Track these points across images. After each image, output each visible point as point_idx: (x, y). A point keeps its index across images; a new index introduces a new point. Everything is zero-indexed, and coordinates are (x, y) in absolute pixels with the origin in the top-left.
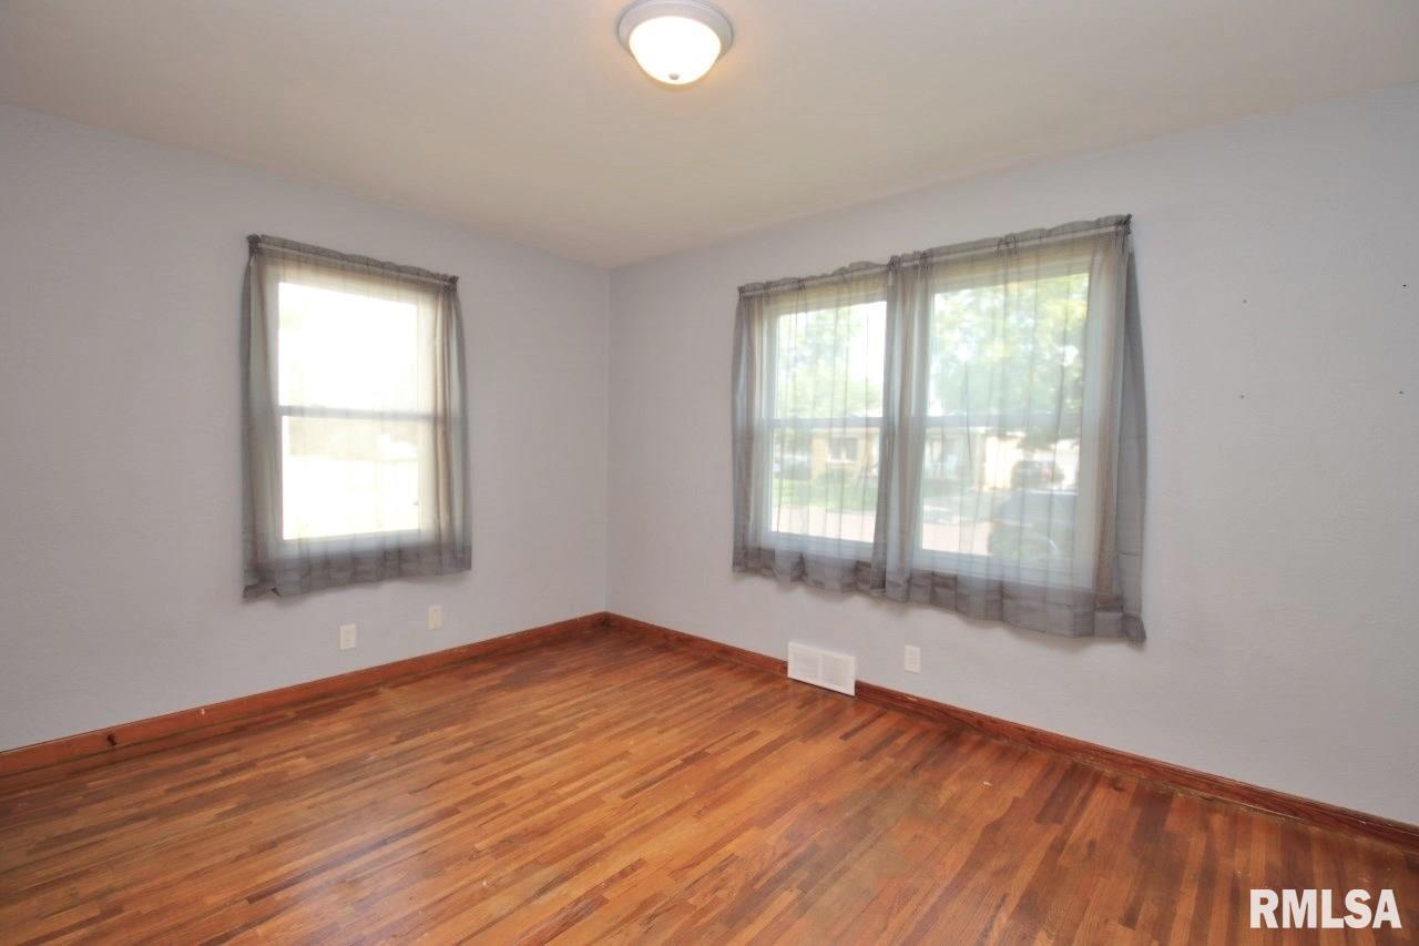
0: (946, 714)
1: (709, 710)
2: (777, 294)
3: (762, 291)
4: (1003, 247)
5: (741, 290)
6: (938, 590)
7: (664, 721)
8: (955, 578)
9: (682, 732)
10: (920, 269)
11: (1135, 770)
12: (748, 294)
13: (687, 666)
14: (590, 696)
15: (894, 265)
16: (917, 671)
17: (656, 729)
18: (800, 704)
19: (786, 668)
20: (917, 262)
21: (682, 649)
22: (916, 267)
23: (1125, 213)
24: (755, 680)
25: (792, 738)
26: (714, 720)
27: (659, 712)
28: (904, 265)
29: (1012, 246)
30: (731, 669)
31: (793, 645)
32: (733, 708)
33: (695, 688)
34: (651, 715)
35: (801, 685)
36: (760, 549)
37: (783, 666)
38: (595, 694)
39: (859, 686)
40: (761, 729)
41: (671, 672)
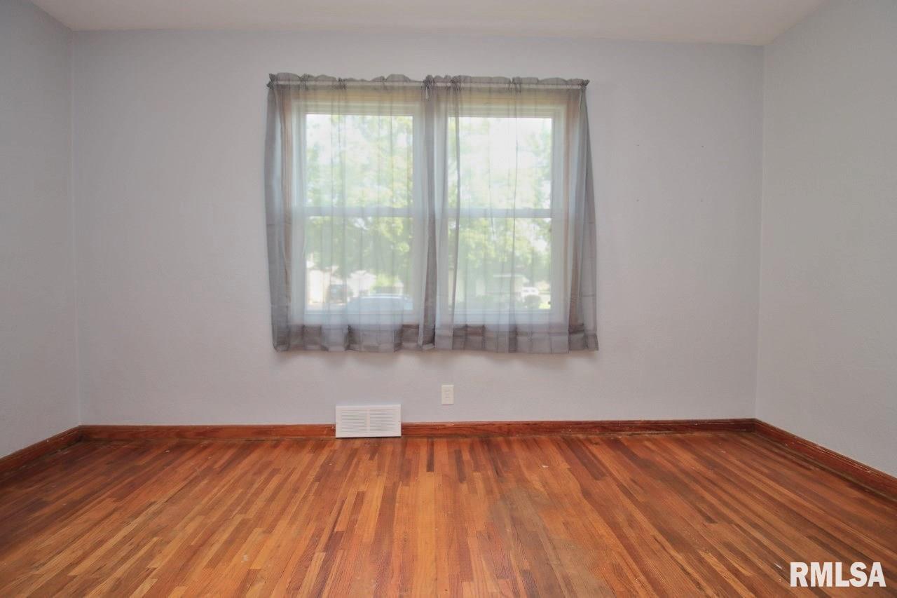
0: (475, 429)
1: (296, 490)
2: (315, 88)
3: (299, 83)
4: (512, 86)
5: (273, 78)
6: (471, 338)
7: (260, 517)
8: (483, 328)
9: (291, 523)
10: (452, 90)
11: (594, 430)
12: (281, 83)
13: (226, 457)
14: (135, 524)
15: (429, 82)
16: (452, 403)
17: (258, 530)
18: (369, 456)
19: (334, 431)
20: (449, 84)
21: (206, 442)
22: (448, 88)
23: (585, 79)
24: (309, 448)
25: (395, 487)
26: (311, 497)
27: (245, 510)
28: (439, 84)
29: (518, 86)
30: (275, 447)
31: (340, 409)
32: (318, 479)
33: (259, 472)
34: (238, 519)
35: (352, 441)
36: (303, 327)
37: (331, 429)
38: (140, 519)
39: (406, 428)
40: (362, 488)
41: (217, 466)
